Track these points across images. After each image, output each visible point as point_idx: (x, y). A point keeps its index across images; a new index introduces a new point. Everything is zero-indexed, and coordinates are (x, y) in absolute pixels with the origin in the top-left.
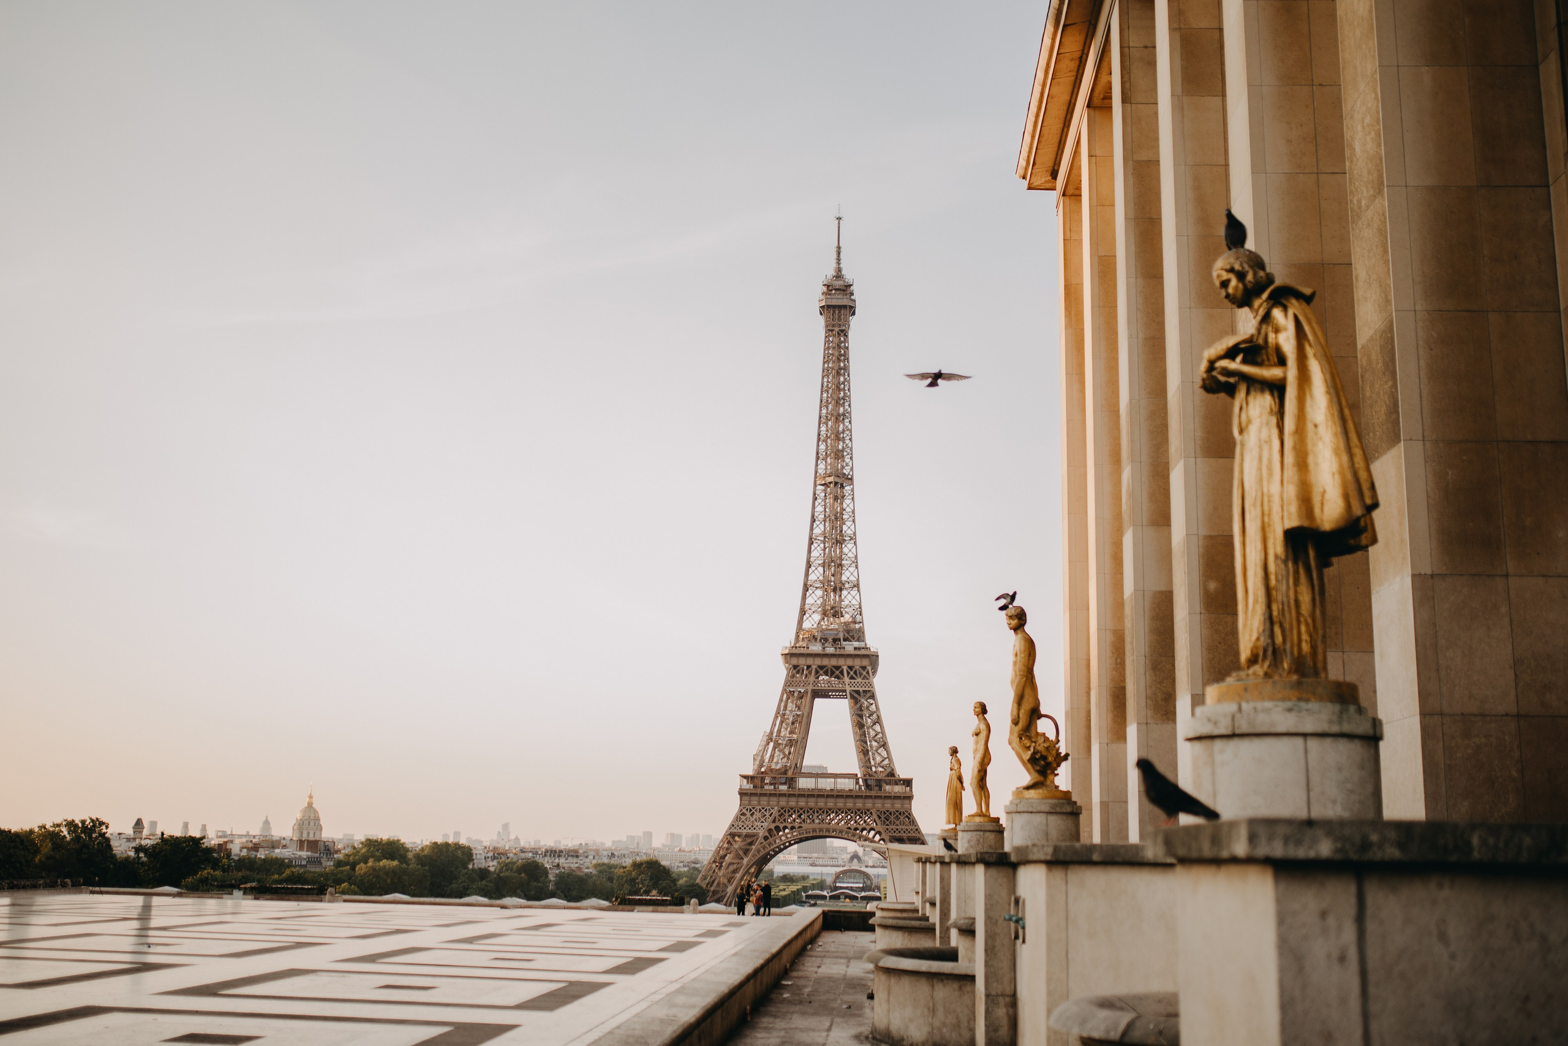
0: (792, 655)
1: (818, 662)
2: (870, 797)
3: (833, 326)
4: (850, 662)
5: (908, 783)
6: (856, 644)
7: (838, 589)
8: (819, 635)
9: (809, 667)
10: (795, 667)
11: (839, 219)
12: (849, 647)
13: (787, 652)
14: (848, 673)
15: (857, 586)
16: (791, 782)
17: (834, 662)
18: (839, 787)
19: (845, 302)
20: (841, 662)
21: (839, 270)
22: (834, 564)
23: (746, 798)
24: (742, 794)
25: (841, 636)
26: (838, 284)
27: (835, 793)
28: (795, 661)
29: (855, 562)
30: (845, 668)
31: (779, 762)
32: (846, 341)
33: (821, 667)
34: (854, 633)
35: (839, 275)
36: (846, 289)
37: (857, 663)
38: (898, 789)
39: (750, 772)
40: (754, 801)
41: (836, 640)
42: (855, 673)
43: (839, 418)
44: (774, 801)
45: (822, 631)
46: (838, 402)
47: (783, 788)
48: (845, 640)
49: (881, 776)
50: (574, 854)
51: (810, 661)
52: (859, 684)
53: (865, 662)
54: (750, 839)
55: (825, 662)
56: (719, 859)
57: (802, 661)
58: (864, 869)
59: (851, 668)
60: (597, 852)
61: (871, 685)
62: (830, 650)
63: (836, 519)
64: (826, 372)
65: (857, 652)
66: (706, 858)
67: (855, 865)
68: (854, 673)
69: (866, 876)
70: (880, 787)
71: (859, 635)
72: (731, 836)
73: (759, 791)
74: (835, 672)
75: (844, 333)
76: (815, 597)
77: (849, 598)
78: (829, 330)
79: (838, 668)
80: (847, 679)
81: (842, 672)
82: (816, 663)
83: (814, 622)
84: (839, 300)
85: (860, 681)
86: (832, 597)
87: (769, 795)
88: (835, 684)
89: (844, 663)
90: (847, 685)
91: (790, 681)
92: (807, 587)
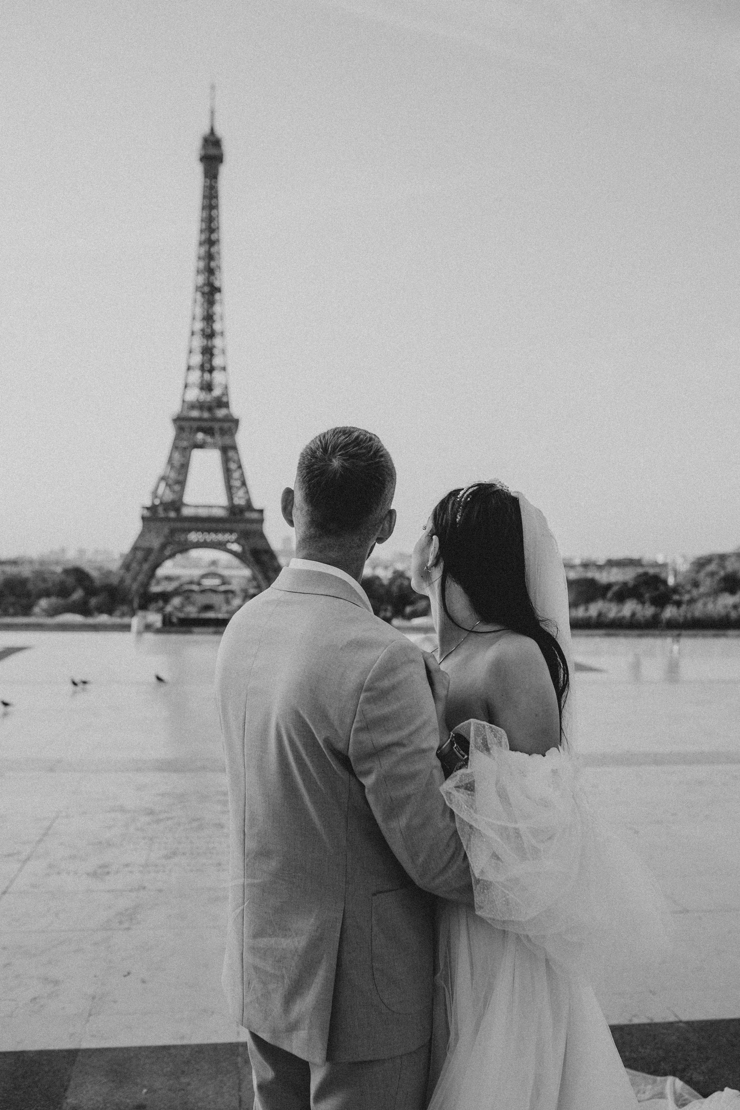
0: (179, 419)
1: (197, 424)
2: (235, 521)
3: (209, 171)
4: (220, 424)
5: (261, 511)
6: (224, 411)
7: (211, 370)
8: (197, 405)
9: (190, 427)
10: (181, 427)
12: (221, 413)
13: (175, 418)
14: (219, 432)
15: (224, 369)
16: (178, 510)
17: (208, 424)
18: (212, 514)
19: (216, 153)
20: (214, 424)
21: (213, 128)
22: (208, 352)
23: (146, 522)
24: (144, 518)
25: (214, 405)
26: (212, 138)
27: (208, 519)
28: (179, 423)
29: (223, 352)
30: (217, 429)
31: (169, 496)
32: (216, 184)
33: (201, 427)
34: (222, 403)
35: (212, 132)
36: (218, 143)
37: (226, 425)
38: (255, 516)
39: (148, 503)
40: (152, 524)
44: (165, 523)
45: (200, 402)
46: (211, 231)
47: (172, 514)
48: (217, 408)
49: (243, 507)
50: (14, 563)
51: (191, 423)
52: (226, 440)
53: (232, 425)
54: (149, 551)
55: (204, 424)
56: (127, 566)
57: (183, 423)
59: (221, 428)
60: (31, 562)
61: (235, 442)
62: (206, 415)
63: (209, 318)
65: (226, 417)
66: (115, 565)
68: (223, 432)
69: (220, 576)
70: (242, 514)
71: (226, 405)
72: (135, 549)
73: (155, 517)
74: (209, 431)
75: (214, 177)
76: (195, 376)
77: (218, 377)
78: (206, 175)
79: (212, 428)
80: (218, 436)
81: (215, 431)
82: (195, 425)
83: (194, 394)
84: (212, 151)
85: (226, 437)
86: (207, 376)
87: (162, 520)
88: (209, 439)
89: (216, 426)
90: (219, 440)
91: (177, 438)
92: (189, 368)
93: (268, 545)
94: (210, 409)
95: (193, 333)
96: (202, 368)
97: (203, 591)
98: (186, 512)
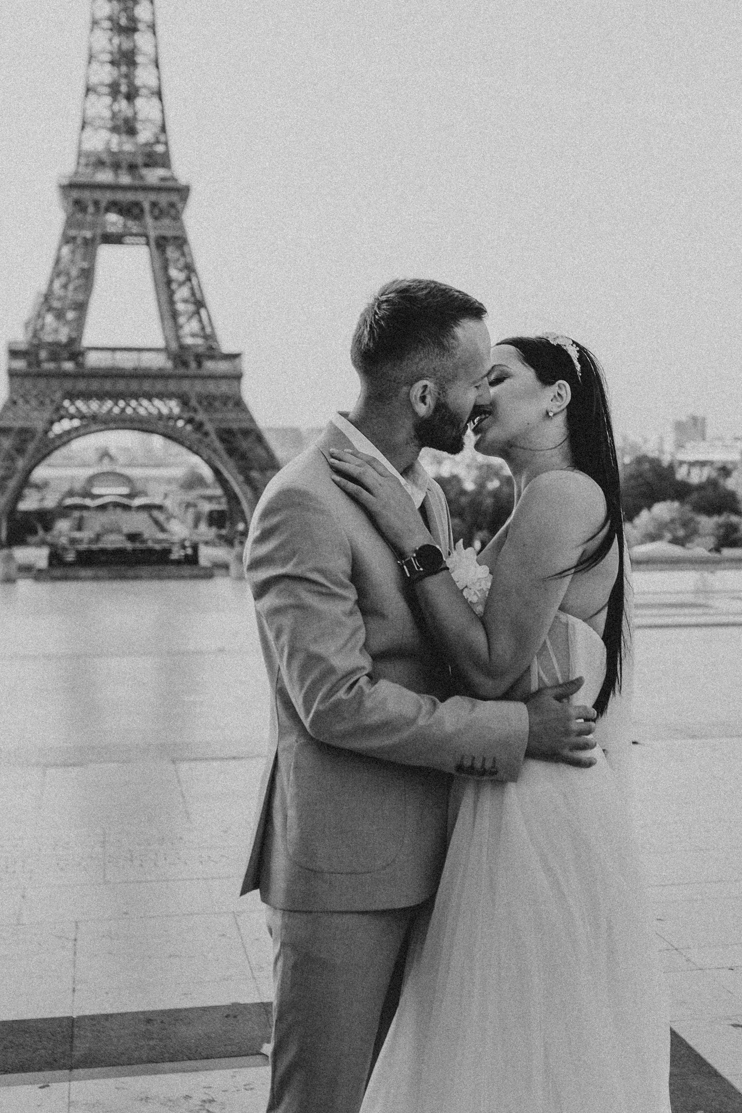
0: (73, 185)
1: (108, 196)
2: (185, 377)
4: (153, 197)
5: (236, 358)
6: (161, 172)
7: (132, 95)
8: (108, 160)
9: (96, 202)
10: (77, 202)
12: (153, 176)
13: (66, 181)
14: (152, 212)
15: (156, 92)
16: (76, 357)
17: (130, 197)
18: (144, 364)
20: (140, 197)
22: (125, 59)
23: (16, 380)
24: (13, 374)
25: (140, 161)
27: (140, 373)
28: (75, 194)
29: (154, 59)
30: (147, 206)
31: (58, 333)
33: (113, 203)
34: (155, 156)
37: (163, 199)
38: (222, 367)
40: (28, 383)
42: (161, 212)
44: (55, 383)
45: (113, 154)
47: (68, 366)
48: (147, 165)
49: (201, 350)
51: (97, 195)
52: (166, 227)
53: (174, 198)
54: (27, 435)
55: (120, 196)
57: (86, 195)
58: (119, 470)
59: (154, 205)
61: (182, 228)
62: (125, 179)
65: (165, 184)
67: (106, 466)
68: (159, 212)
69: (128, 480)
70: (200, 365)
71: (164, 160)
73: (34, 370)
74: (130, 210)
76: (101, 106)
79: (137, 204)
80: (149, 220)
81: (142, 211)
82: (105, 197)
85: (166, 222)
86: (123, 106)
87: (48, 375)
88: (134, 226)
89: (146, 200)
90: (153, 227)
91: (70, 223)
92: (89, 90)
93: (252, 420)
94: (132, 168)
95: (95, 23)
96: (114, 90)
97: (103, 507)
98: (94, 360)
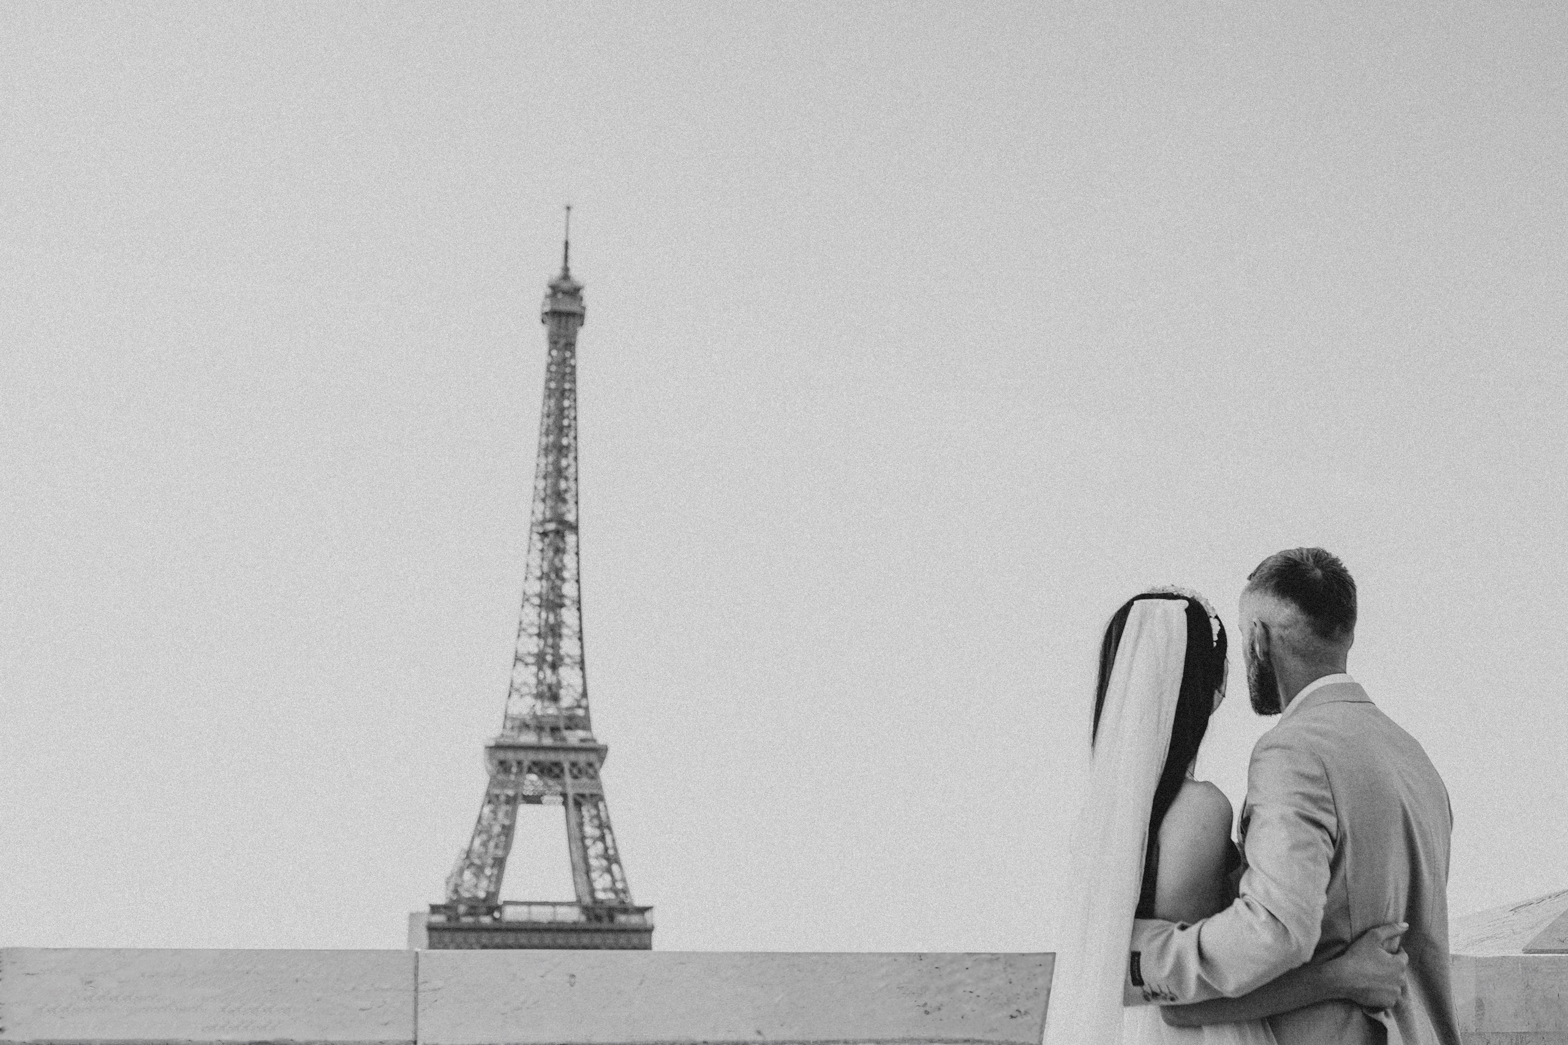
0: (498, 747)
1: (532, 756)
2: (598, 931)
3: (559, 336)
4: (572, 757)
5: (646, 912)
6: (581, 734)
7: (556, 664)
8: (532, 723)
9: (519, 763)
10: (502, 763)
11: (568, 208)
12: (574, 737)
13: (492, 743)
14: (571, 771)
15: (579, 661)
16: (494, 912)
17: (552, 757)
18: (559, 918)
19: (573, 307)
20: (561, 757)
21: (566, 269)
22: (552, 632)
23: (435, 934)
24: (432, 929)
25: (562, 724)
26: (565, 285)
27: (553, 926)
28: (501, 755)
29: (580, 631)
30: (566, 766)
31: (478, 887)
32: (573, 356)
33: (535, 763)
34: (576, 720)
35: (566, 276)
36: (575, 293)
37: (582, 759)
38: (635, 920)
39: (441, 899)
40: (447, 937)
41: (555, 730)
42: (580, 771)
43: (561, 450)
45: (537, 718)
46: (561, 430)
47: (486, 920)
48: (568, 728)
49: (613, 904)
51: (521, 755)
52: (584, 785)
53: (593, 757)
55: (542, 757)
57: (510, 756)
59: (574, 764)
61: (599, 786)
62: (547, 741)
63: (552, 575)
64: (549, 394)
65: (584, 745)
68: (578, 771)
70: (611, 918)
71: (584, 723)
73: (453, 924)
74: (549, 771)
75: (570, 346)
76: (527, 675)
77: (569, 676)
78: (553, 343)
79: (557, 764)
80: (568, 779)
81: (562, 771)
82: (528, 757)
83: (524, 706)
84: (566, 305)
85: (584, 780)
86: (548, 675)
87: (466, 930)
88: (552, 786)
89: (565, 759)
90: (572, 786)
91: (494, 782)
92: (517, 659)
95: (525, 600)
96: (540, 660)
98: (511, 914)
